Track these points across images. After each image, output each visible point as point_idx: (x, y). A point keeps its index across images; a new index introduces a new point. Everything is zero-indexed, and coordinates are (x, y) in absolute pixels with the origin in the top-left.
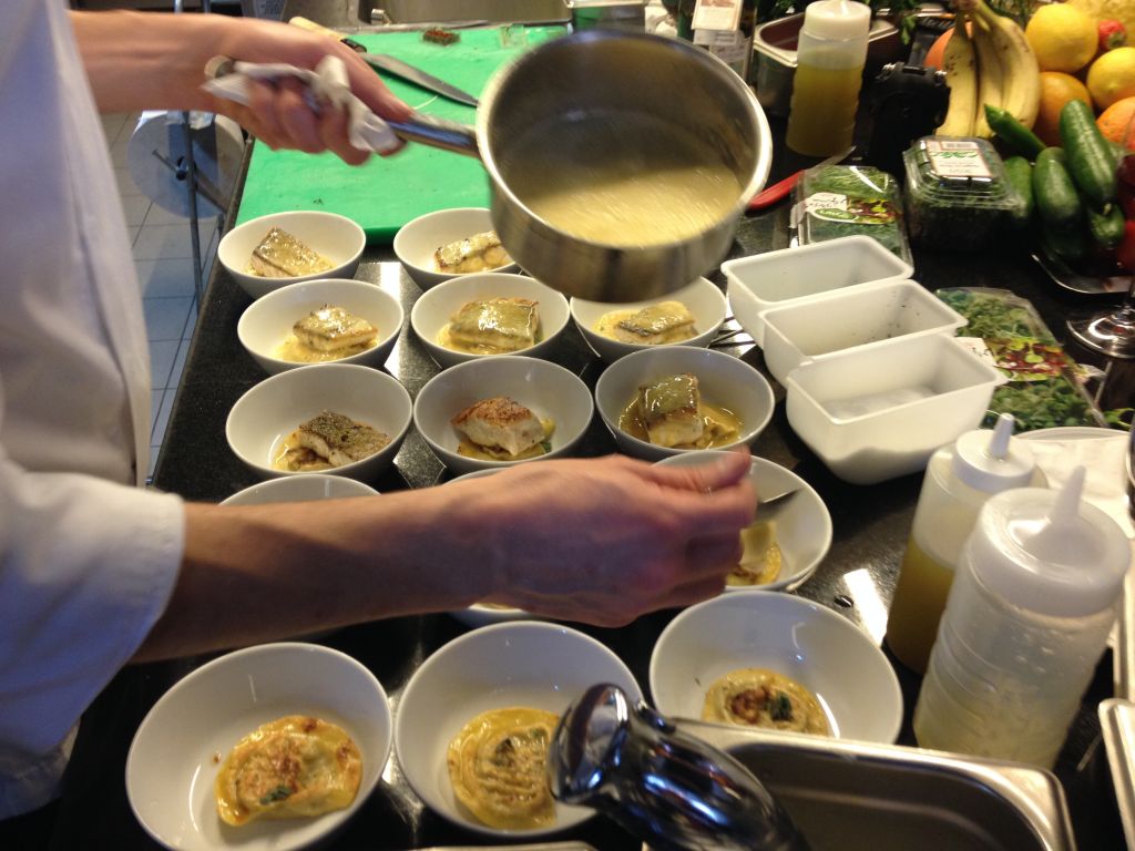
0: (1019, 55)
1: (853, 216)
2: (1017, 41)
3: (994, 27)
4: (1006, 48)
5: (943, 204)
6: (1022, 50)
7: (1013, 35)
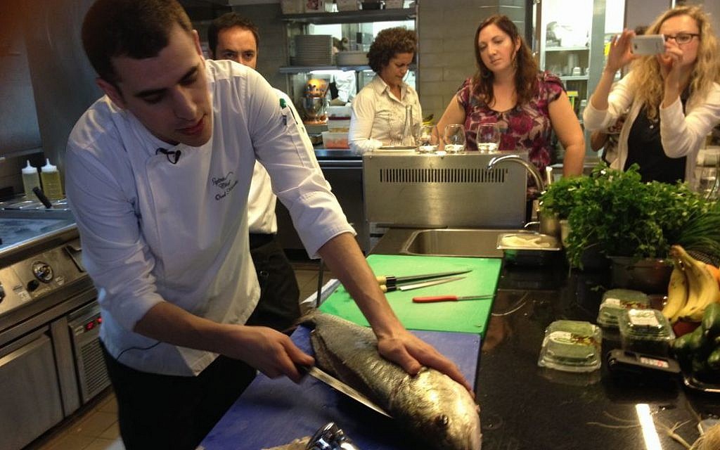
0: (706, 279)
1: (573, 342)
2: (705, 272)
3: (693, 265)
4: (699, 276)
5: (637, 337)
6: (708, 278)
7: (702, 269)
